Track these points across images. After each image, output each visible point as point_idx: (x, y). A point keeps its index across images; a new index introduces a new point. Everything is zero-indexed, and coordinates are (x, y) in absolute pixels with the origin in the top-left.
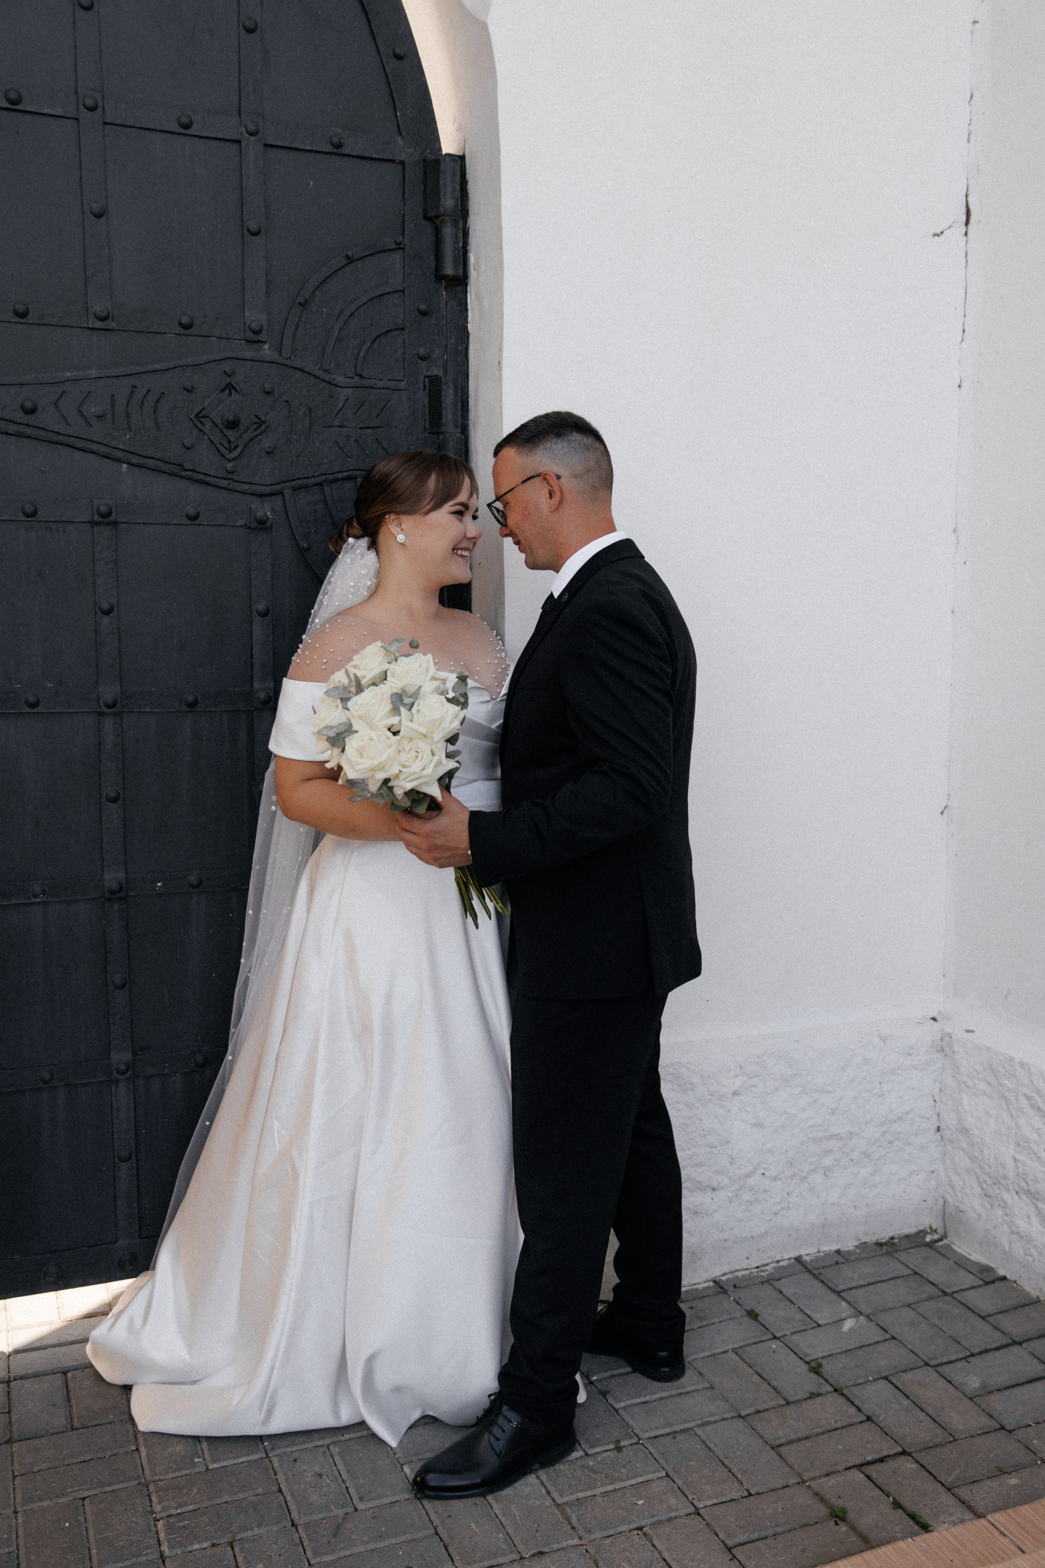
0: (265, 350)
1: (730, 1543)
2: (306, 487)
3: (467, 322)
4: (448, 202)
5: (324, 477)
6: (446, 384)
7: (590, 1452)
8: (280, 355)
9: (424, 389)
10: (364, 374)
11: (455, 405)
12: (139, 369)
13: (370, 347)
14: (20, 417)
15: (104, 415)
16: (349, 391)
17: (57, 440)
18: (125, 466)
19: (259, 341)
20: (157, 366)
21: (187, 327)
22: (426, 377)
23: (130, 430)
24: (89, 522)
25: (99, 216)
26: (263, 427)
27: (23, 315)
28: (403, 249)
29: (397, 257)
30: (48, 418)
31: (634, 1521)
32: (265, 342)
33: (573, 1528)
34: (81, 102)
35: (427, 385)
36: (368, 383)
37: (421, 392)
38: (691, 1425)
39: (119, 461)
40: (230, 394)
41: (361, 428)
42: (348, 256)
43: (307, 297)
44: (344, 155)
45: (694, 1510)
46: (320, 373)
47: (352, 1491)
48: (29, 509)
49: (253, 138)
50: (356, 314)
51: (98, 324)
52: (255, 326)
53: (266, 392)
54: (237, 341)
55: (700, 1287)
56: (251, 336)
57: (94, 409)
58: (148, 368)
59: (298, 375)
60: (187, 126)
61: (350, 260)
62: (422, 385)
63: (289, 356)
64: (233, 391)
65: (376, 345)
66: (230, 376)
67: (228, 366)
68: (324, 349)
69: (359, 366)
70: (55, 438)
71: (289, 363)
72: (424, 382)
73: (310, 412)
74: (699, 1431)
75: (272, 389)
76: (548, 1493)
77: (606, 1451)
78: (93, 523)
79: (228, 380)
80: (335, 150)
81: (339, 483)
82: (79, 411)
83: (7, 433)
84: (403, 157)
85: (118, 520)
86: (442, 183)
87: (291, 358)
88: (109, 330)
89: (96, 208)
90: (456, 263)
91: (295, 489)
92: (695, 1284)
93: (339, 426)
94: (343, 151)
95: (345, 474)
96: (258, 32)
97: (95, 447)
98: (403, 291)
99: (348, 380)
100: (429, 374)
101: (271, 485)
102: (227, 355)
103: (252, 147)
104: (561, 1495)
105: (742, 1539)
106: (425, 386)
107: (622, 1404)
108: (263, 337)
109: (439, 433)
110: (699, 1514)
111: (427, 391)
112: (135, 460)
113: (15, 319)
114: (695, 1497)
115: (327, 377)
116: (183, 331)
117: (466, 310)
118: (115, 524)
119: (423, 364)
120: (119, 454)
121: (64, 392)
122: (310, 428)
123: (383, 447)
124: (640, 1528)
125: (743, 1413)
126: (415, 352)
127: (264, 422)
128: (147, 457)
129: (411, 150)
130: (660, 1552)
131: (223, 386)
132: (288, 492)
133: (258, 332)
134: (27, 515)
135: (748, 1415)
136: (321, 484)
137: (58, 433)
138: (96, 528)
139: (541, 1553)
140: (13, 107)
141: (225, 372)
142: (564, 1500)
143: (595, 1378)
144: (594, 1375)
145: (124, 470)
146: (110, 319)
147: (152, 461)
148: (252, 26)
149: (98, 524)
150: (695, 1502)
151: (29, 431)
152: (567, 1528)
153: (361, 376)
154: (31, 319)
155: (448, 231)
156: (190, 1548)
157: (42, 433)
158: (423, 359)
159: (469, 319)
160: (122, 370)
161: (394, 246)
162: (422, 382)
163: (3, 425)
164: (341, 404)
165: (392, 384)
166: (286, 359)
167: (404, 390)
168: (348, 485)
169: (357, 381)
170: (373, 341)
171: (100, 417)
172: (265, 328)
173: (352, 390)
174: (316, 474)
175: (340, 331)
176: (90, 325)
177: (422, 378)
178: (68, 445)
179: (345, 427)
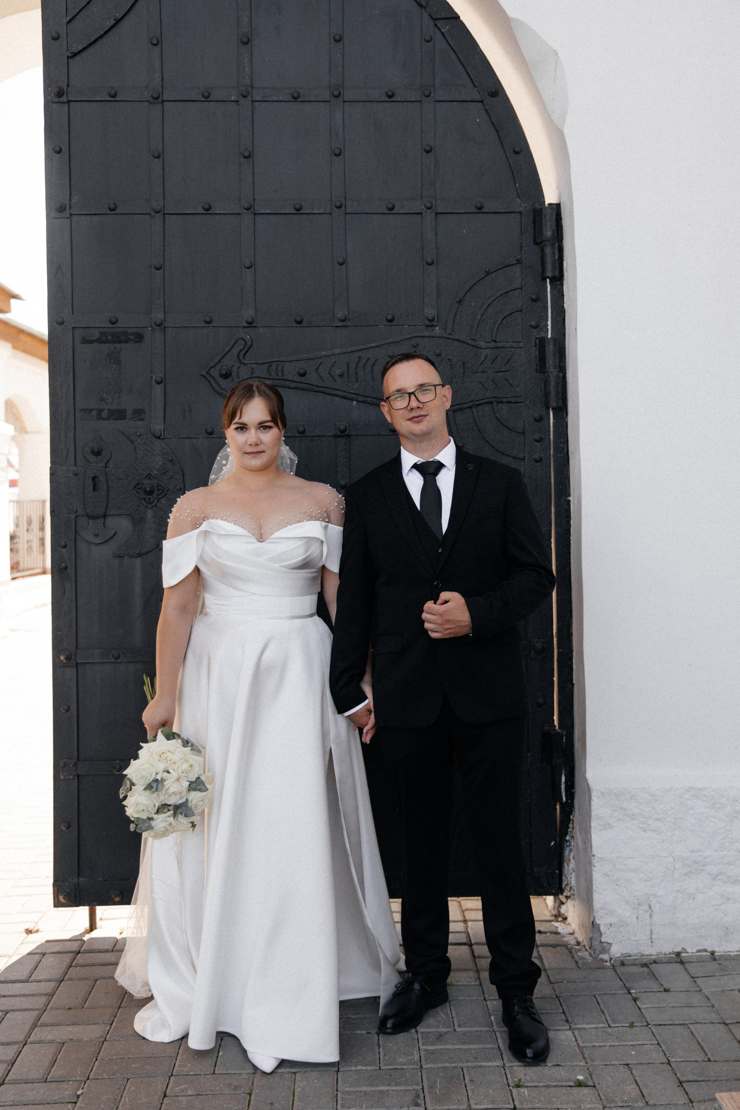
0: (436, 330)
1: (682, 1079)
2: (461, 409)
3: (564, 303)
4: (548, 233)
5: (472, 403)
6: (548, 342)
7: (612, 1025)
8: (446, 332)
9: (536, 346)
10: (498, 340)
11: (554, 354)
12: (363, 347)
13: (500, 323)
14: (297, 379)
15: (343, 374)
16: (488, 351)
17: (317, 390)
18: (355, 402)
19: (432, 326)
20: (373, 345)
21: (391, 321)
22: (536, 338)
23: (357, 381)
24: (334, 436)
25: (341, 264)
27: (300, 323)
28: (521, 263)
29: (517, 269)
30: (312, 378)
31: (624, 1060)
32: (436, 326)
33: (584, 1058)
34: (333, 204)
35: (538, 343)
36: (500, 345)
37: (534, 348)
38: (687, 1022)
39: (352, 400)
41: (495, 372)
42: (486, 271)
43: (461, 298)
44: (483, 213)
45: (667, 1061)
46: (470, 342)
47: (455, 1022)
48: (301, 429)
49: (429, 211)
50: (492, 304)
51: (341, 324)
52: (430, 317)
53: (437, 355)
54: (420, 327)
55: (732, 954)
56: (427, 323)
57: (338, 371)
58: (368, 346)
59: (456, 343)
60: (392, 209)
61: (488, 273)
62: (534, 344)
63: (451, 332)
65: (504, 322)
66: (415, 347)
67: (414, 342)
68: (472, 327)
69: (494, 335)
70: (316, 389)
71: (451, 337)
72: (535, 342)
73: (464, 365)
74: (690, 1026)
75: (441, 352)
76: (576, 1040)
77: (622, 1026)
78: (336, 436)
80: (479, 211)
81: (482, 406)
82: (329, 373)
83: (290, 388)
84: (521, 209)
85: (350, 433)
86: (544, 222)
87: (451, 334)
88: (347, 326)
89: (341, 260)
90: (554, 269)
92: (729, 952)
93: (482, 372)
94: (483, 210)
95: (486, 401)
96: (433, 151)
97: (338, 393)
98: (521, 288)
99: (488, 344)
100: (539, 336)
102: (414, 335)
103: (429, 216)
104: (583, 1043)
105: (691, 1078)
106: (536, 344)
107: (645, 1006)
108: (435, 323)
109: (544, 373)
110: (669, 1064)
111: (537, 347)
112: (361, 399)
113: (295, 325)
114: (670, 1055)
115: (475, 343)
116: (389, 324)
117: (563, 295)
118: (349, 436)
119: (535, 331)
120: (352, 396)
121: (321, 363)
122: (464, 374)
123: (509, 383)
124: (627, 1065)
125: (727, 1022)
126: (529, 324)
128: (367, 397)
129: (525, 204)
130: (634, 1077)
133: (431, 321)
134: (299, 433)
135: (729, 1024)
136: (471, 407)
137: (318, 386)
138: (338, 439)
139: (558, 1065)
140: (298, 212)
141: (412, 345)
142: (585, 1045)
143: (633, 991)
144: (633, 989)
145: (354, 405)
146: (347, 320)
147: (369, 399)
148: (429, 149)
149: (339, 436)
150: (669, 1058)
151: (301, 386)
152: (581, 1057)
153: (495, 341)
154: (304, 324)
155: (548, 250)
156: (355, 1032)
157: (309, 386)
158: (534, 328)
159: (565, 301)
160: (354, 348)
161: (515, 262)
162: (534, 342)
163: (287, 383)
164: (483, 359)
165: (515, 345)
166: (449, 334)
167: (523, 348)
168: (487, 407)
169: (493, 344)
170: (503, 320)
171: (341, 376)
172: (436, 319)
173: (489, 350)
174: (467, 401)
175: (482, 315)
176: (336, 325)
177: (534, 340)
178: (323, 393)
179: (485, 372)
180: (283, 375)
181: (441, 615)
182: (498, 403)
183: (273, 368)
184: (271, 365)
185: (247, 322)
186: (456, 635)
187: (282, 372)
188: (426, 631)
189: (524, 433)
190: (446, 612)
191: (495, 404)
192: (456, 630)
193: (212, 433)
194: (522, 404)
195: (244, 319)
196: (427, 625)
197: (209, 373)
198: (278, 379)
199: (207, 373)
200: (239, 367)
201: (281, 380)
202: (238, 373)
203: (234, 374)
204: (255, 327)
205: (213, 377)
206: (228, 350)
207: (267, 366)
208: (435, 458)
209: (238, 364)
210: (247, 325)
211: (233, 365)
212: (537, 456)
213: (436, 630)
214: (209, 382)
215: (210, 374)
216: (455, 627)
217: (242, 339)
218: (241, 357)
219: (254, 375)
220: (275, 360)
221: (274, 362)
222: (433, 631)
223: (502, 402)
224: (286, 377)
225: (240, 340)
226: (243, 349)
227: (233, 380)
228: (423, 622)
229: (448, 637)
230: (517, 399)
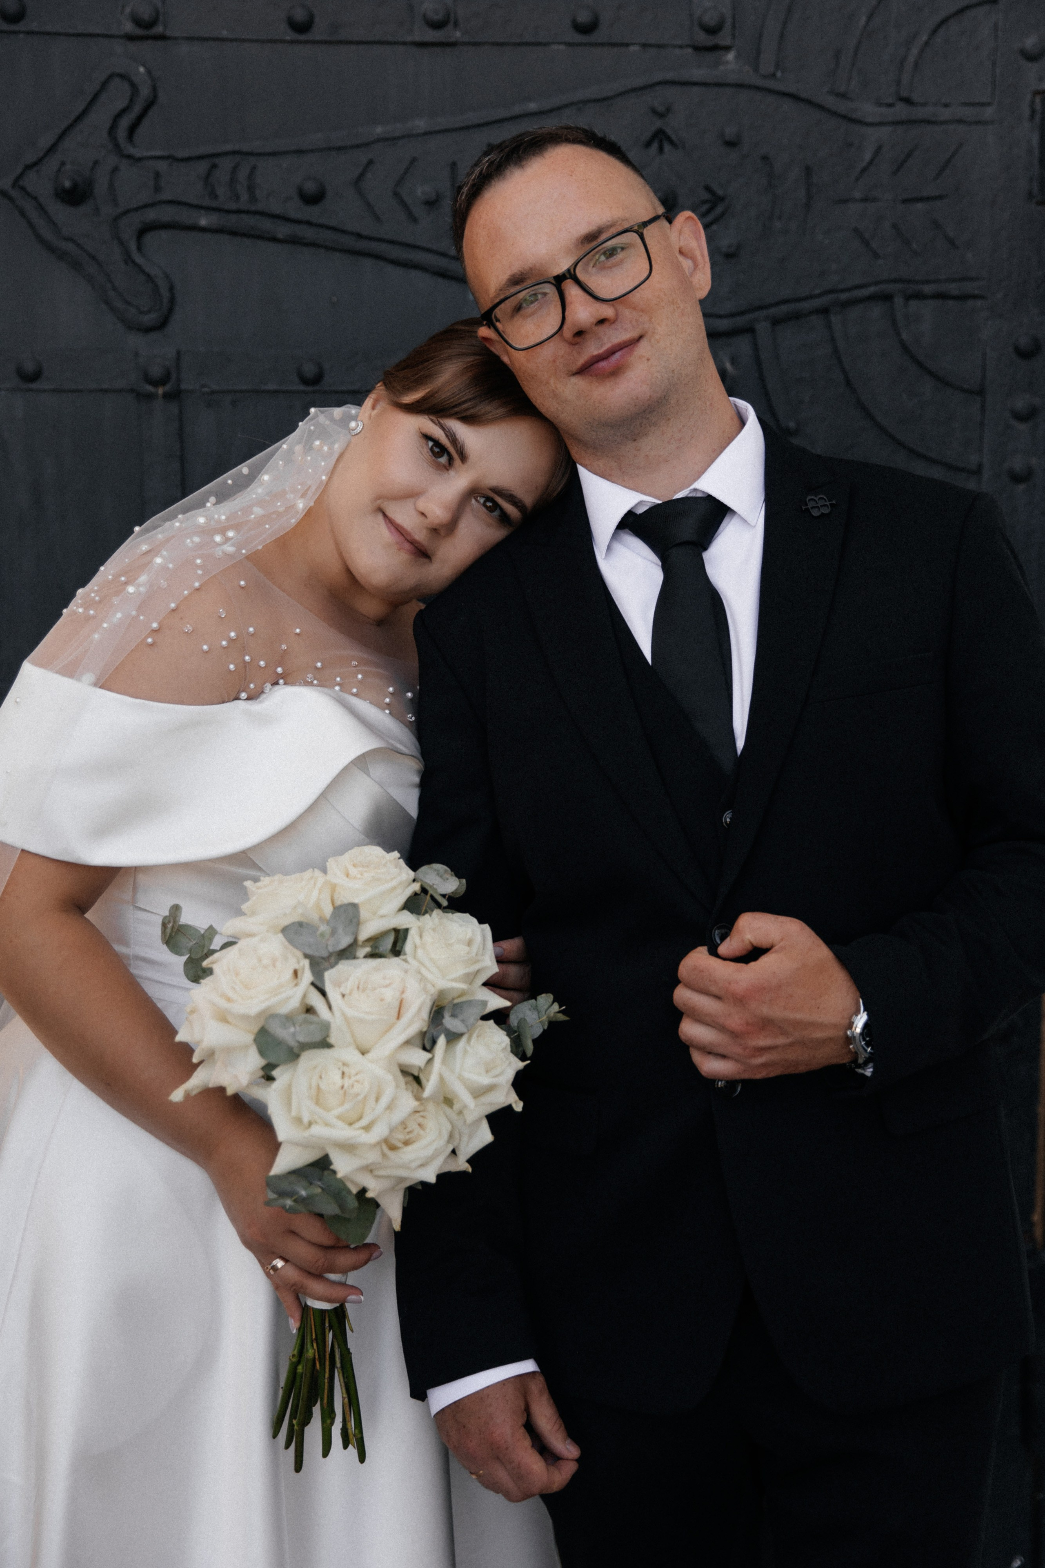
0: (728, 63)
2: (797, 316)
5: (830, 297)
8: (756, 69)
9: (1032, 118)
10: (916, 97)
12: (502, 113)
13: (927, 43)
14: (296, 208)
15: (437, 199)
16: (885, 132)
17: (358, 248)
19: (715, 48)
20: (533, 106)
21: (587, 29)
22: (1036, 93)
26: (719, 209)
27: (303, 28)
30: (343, 210)
32: (727, 48)
36: (920, 113)
40: (661, 150)
41: (904, 201)
46: (830, 101)
48: (309, 370)
51: (432, 35)
52: (710, 19)
53: (728, 142)
54: (677, 51)
56: (702, 38)
57: (422, 190)
58: (517, 110)
59: (787, 105)
62: (1027, 112)
63: (771, 70)
64: (667, 147)
65: (939, 39)
66: (662, 116)
67: (660, 98)
68: (837, 55)
69: (906, 80)
70: (355, 244)
71: (771, 84)
72: (1032, 103)
73: (809, 176)
75: (740, 135)
79: (658, 124)
81: (860, 306)
82: (396, 194)
83: (274, 239)
87: (775, 75)
88: (449, 44)
91: (776, 322)
93: (864, 200)
95: (872, 289)
99: (883, 110)
100: (1043, 86)
101: (732, 315)
102: (659, 77)
106: (1033, 112)
108: (724, 39)
111: (1037, 120)
113: (290, 35)
115: (842, 107)
116: (579, 38)
119: (1032, 69)
121: (370, 162)
122: (808, 206)
123: (946, 236)
126: (1017, 43)
127: (722, 199)
131: (647, 135)
132: (763, 328)
133: (712, 31)
134: (305, 381)
136: (824, 311)
137: (359, 236)
141: (654, 110)
146: (452, 23)
151: (309, 233)
153: (908, 101)
154: (317, 33)
157: (332, 236)
158: (1033, 57)
160: (472, 117)
162: (1027, 103)
163: (266, 225)
164: (868, 156)
165: (968, 113)
166: (765, 77)
167: (992, 122)
168: (876, 311)
169: (901, 111)
170: (934, 32)
171: (431, 204)
172: (729, 21)
173: (889, 129)
174: (817, 292)
175: (870, 17)
176: (417, 38)
177: (1029, 97)
178: (378, 257)
179: (875, 200)
180: (253, 199)
181: (740, 1000)
182: (908, 298)
183: (222, 175)
184: (214, 166)
185: (138, 22)
186: (791, 1071)
187: (251, 189)
188: (683, 1049)
189: (981, 392)
190: (760, 990)
191: (899, 301)
192: (792, 1055)
193: (35, 376)
194: (979, 303)
195: (128, 10)
196: (689, 1029)
197: (21, 183)
198: (239, 212)
199: (15, 184)
200: (115, 169)
201: (248, 212)
202: (111, 186)
203: (101, 187)
204: (162, 37)
205: (35, 198)
206: (81, 108)
207: (202, 167)
208: (696, 485)
209: (113, 160)
210: (139, 32)
211: (96, 163)
212: (1017, 463)
213: (721, 1051)
214: (23, 213)
215: (23, 189)
216: (791, 1045)
217: (122, 76)
218: (121, 133)
219: (166, 196)
220: (229, 147)
221: (226, 154)
222: (709, 1051)
223: (919, 296)
224: (260, 207)
225: (117, 80)
226: (124, 111)
227: (97, 210)
228: (676, 1015)
229: (758, 1076)
230: (970, 287)
